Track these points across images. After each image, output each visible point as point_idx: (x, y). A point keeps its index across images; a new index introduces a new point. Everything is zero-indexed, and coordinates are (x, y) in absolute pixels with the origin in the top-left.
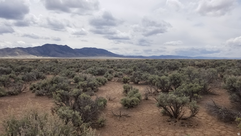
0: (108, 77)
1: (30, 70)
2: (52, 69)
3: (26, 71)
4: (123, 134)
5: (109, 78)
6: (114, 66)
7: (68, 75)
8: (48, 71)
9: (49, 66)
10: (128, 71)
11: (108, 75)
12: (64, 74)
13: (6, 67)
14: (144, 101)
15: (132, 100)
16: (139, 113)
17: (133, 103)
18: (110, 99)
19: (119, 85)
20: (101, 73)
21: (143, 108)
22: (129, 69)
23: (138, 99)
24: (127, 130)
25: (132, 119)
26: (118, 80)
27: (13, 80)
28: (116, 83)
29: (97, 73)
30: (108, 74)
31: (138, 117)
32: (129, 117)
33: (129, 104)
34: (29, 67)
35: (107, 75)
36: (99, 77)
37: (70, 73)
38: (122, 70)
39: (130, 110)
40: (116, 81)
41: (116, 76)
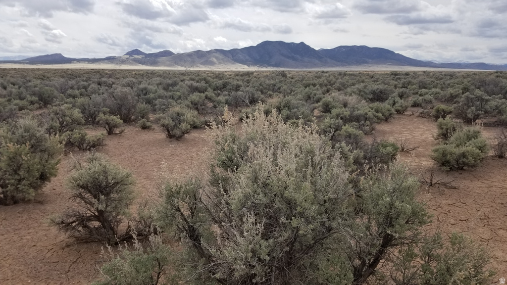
0: (397, 105)
1: (237, 88)
2: (276, 87)
3: (230, 89)
4: (438, 220)
5: (400, 108)
6: (409, 83)
7: (308, 98)
8: (269, 90)
9: (272, 82)
10: (448, 95)
11: (396, 101)
12: (300, 96)
13: (198, 82)
14: (493, 159)
15: (464, 153)
16: (481, 183)
17: (465, 160)
18: (403, 150)
19: (423, 124)
20: (379, 97)
21: (490, 174)
22: (450, 91)
23: (478, 151)
24: (449, 214)
25: (462, 195)
26: (421, 113)
27: (210, 105)
28: (415, 120)
29: (371, 97)
30: (397, 99)
31: (477, 191)
32: (455, 188)
33: (454, 162)
34: (235, 82)
35: (394, 101)
36: (376, 104)
37: (312, 94)
38: (430, 93)
39: (456, 174)
40: (417, 114)
41: (415, 105)
